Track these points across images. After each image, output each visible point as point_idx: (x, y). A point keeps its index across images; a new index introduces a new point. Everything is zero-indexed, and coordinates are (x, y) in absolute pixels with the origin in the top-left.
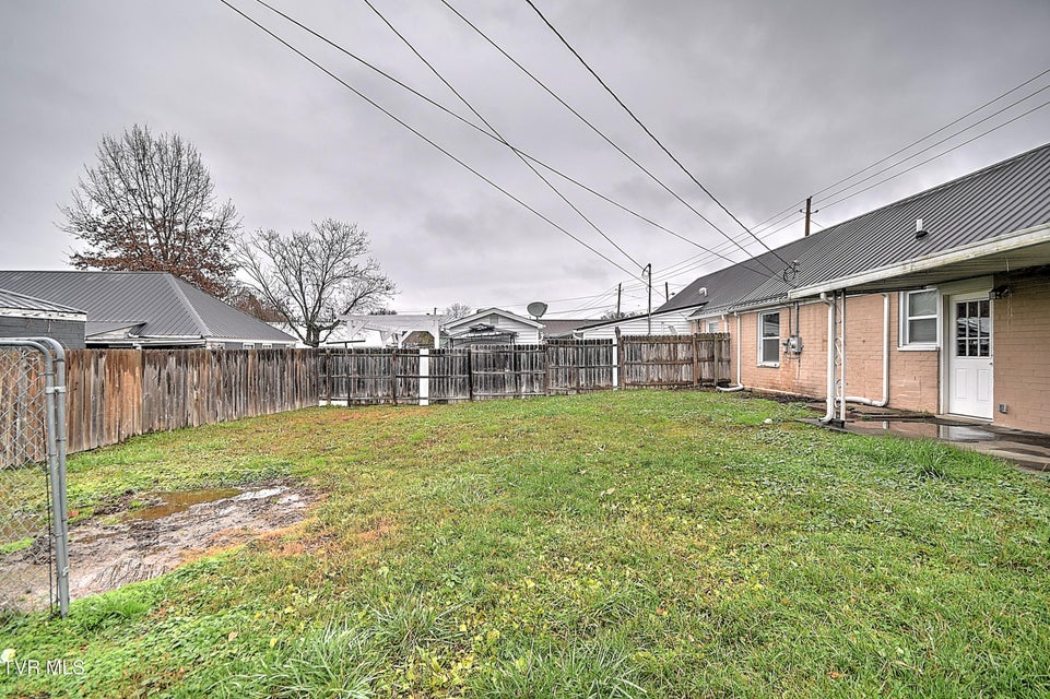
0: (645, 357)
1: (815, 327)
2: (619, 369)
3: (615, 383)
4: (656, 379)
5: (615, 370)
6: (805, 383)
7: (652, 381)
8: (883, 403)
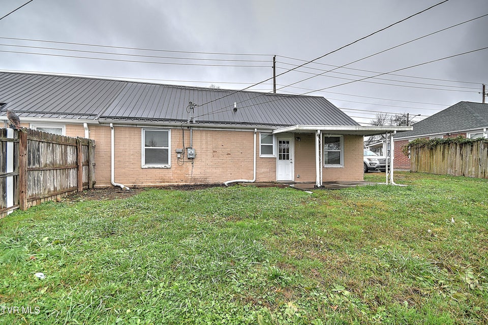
0: (42, 160)
1: (207, 143)
2: (15, 178)
3: (10, 202)
4: (52, 189)
5: (10, 181)
6: (197, 177)
7: (49, 191)
8: (253, 181)
